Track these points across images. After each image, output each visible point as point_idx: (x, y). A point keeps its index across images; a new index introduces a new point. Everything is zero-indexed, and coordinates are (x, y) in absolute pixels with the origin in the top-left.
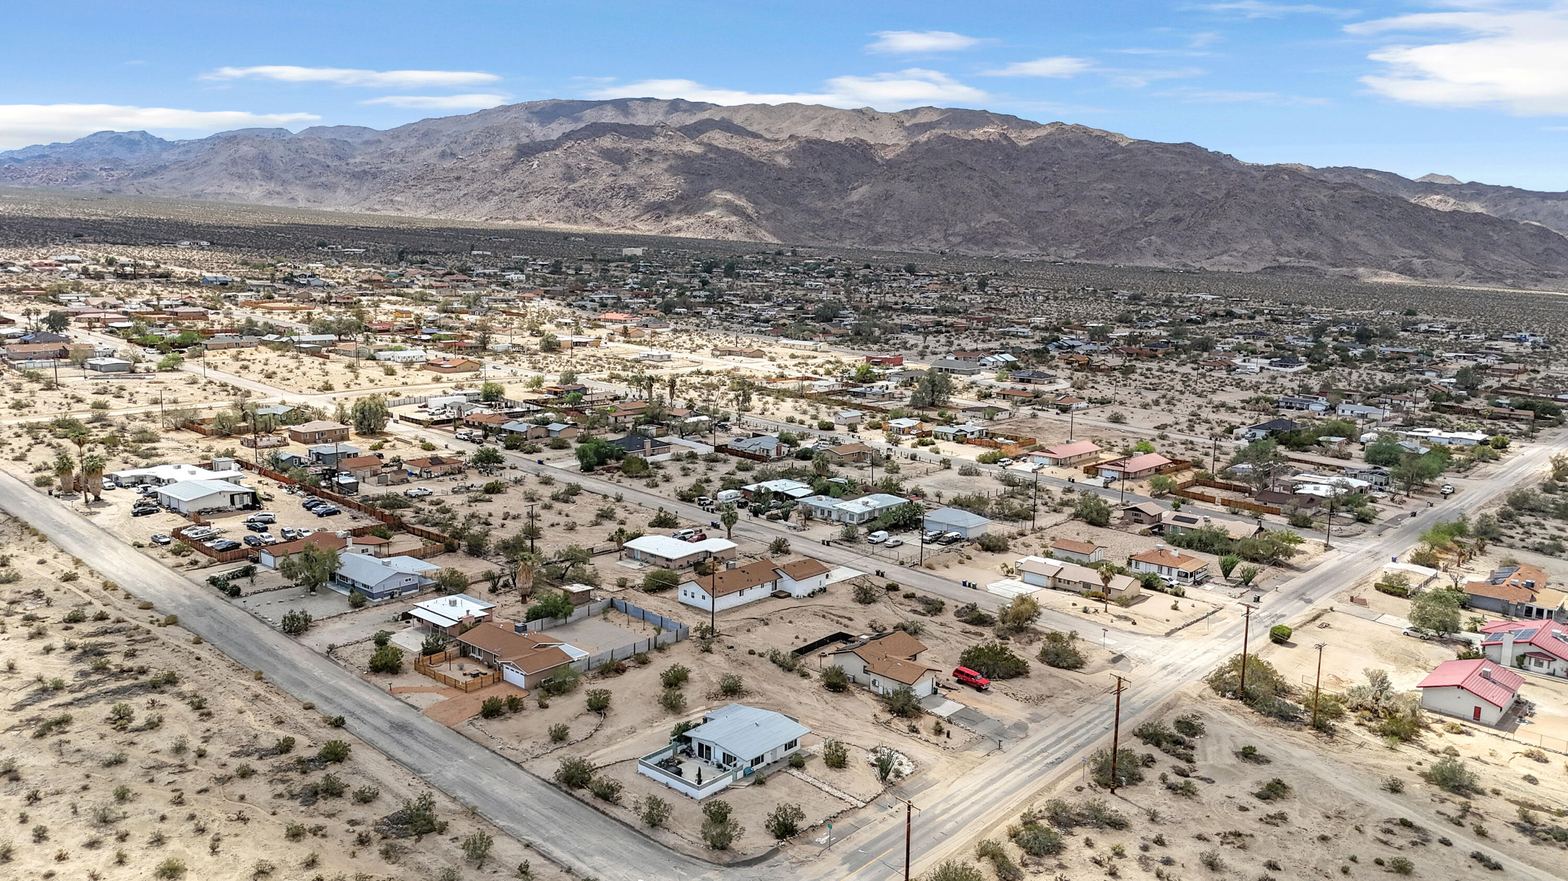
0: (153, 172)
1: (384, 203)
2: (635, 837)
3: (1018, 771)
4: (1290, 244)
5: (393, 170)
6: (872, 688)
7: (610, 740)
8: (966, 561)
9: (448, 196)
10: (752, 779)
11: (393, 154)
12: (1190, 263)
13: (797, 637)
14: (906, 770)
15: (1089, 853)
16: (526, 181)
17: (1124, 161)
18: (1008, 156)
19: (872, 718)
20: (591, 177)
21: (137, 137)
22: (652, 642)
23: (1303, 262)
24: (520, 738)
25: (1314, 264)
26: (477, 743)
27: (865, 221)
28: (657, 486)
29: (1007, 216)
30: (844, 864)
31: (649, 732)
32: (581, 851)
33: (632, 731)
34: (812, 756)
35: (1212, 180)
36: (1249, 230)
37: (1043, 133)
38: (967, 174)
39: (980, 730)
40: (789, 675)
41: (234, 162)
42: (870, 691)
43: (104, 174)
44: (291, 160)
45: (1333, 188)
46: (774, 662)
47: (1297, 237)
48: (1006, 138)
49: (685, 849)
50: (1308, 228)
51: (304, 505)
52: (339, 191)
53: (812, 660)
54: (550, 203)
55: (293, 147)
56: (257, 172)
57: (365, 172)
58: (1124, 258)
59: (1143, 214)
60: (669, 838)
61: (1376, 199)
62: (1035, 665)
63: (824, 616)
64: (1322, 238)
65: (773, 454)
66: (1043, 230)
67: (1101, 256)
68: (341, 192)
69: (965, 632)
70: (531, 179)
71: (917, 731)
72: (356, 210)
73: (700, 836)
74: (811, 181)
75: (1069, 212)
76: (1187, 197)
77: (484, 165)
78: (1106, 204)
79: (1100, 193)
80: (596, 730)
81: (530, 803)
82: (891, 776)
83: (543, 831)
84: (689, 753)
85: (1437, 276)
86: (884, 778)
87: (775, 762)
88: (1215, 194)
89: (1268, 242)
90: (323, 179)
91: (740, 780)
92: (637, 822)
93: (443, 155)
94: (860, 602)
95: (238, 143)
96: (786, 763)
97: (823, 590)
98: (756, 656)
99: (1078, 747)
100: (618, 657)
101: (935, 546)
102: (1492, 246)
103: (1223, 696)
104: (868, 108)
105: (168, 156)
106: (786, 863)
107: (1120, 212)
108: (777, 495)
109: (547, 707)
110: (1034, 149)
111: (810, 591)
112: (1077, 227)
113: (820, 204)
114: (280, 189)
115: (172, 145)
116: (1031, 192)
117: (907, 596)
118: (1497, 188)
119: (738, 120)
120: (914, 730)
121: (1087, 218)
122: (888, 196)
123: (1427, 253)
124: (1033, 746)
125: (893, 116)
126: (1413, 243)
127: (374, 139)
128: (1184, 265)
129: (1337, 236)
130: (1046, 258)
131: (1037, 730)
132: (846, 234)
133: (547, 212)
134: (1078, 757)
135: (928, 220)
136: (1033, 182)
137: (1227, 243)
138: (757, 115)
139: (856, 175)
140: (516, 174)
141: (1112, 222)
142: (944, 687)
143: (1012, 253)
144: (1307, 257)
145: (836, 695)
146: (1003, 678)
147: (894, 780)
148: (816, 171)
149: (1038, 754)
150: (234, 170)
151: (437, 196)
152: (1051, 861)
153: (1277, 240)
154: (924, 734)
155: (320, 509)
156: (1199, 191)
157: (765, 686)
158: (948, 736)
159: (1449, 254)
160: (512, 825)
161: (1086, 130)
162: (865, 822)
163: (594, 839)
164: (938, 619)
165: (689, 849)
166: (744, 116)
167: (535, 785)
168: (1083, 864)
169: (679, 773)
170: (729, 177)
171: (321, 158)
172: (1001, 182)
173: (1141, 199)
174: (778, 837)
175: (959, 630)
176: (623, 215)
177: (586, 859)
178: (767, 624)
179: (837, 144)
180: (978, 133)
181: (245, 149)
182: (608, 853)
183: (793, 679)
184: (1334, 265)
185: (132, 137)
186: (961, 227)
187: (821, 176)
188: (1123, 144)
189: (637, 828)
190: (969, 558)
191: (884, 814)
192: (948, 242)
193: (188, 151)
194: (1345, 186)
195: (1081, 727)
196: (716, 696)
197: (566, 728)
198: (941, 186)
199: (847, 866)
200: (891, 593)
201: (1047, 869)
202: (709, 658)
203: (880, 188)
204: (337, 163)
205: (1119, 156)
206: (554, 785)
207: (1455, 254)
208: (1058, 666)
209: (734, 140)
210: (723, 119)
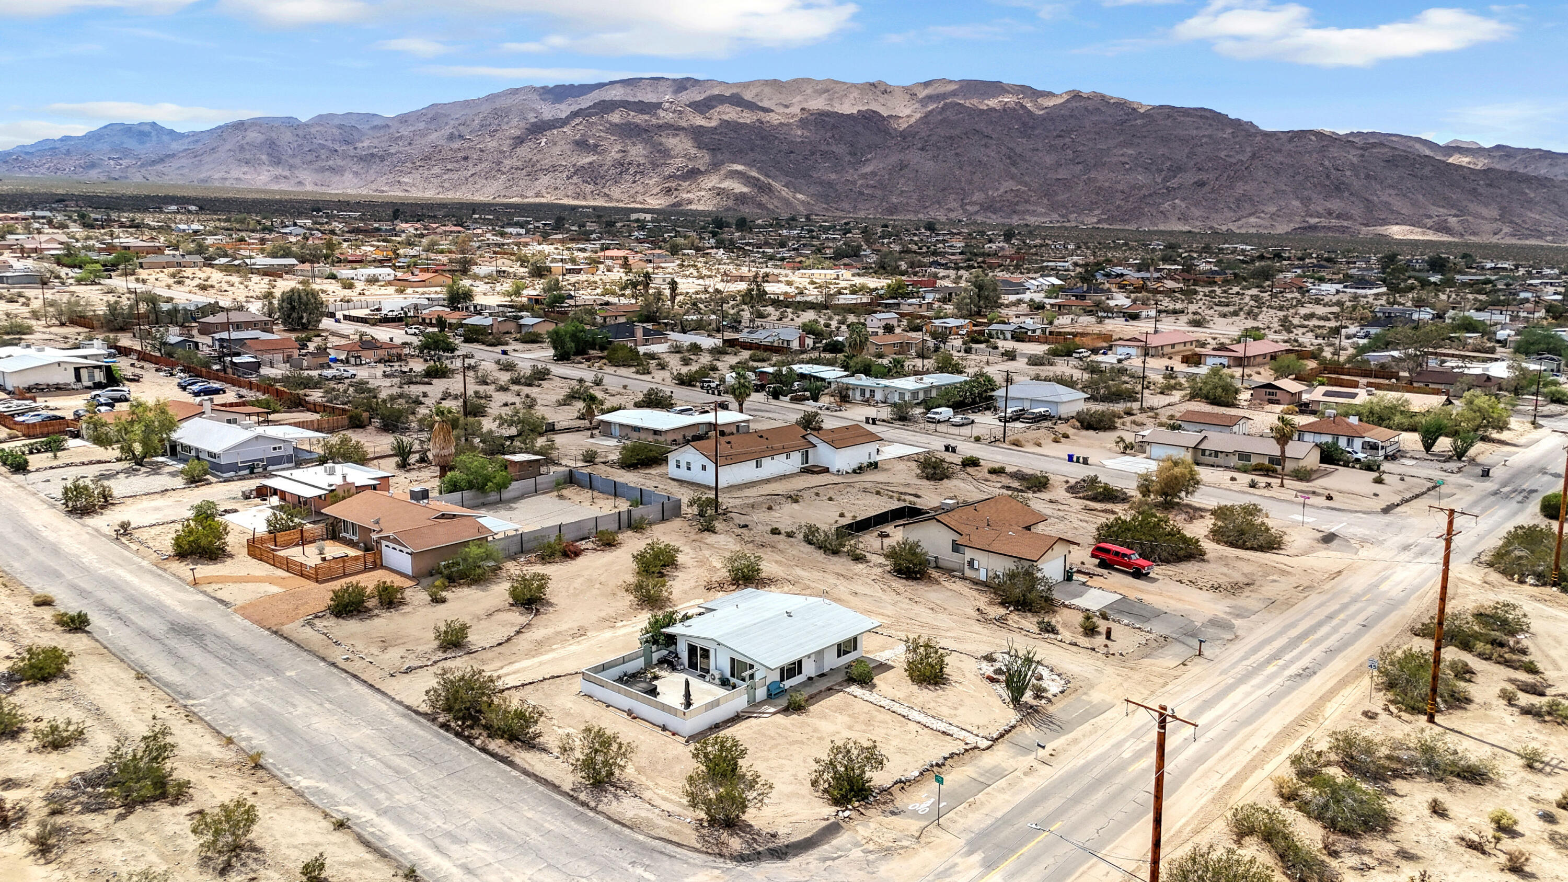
0: (162, 160)
1: (391, 184)
2: (559, 805)
3: (1244, 689)
4: (1319, 205)
5: (401, 153)
6: (968, 573)
7: (540, 646)
8: (1063, 440)
9: (456, 176)
10: (783, 702)
11: (401, 138)
12: (1216, 226)
13: (842, 515)
14: (1052, 686)
15: (1444, 829)
16: (534, 159)
17: (1144, 126)
18: (1024, 124)
19: (975, 614)
20: (599, 154)
21: (148, 128)
22: (624, 517)
23: (1334, 222)
24: (385, 644)
25: (1345, 224)
26: (309, 651)
27: (880, 192)
28: (649, 373)
29: (1026, 184)
30: (970, 853)
31: (608, 634)
32: (449, 835)
33: (581, 632)
34: (883, 667)
35: (1236, 143)
36: (1276, 192)
37: (1060, 101)
38: (983, 142)
39: (1158, 628)
40: (835, 559)
41: (242, 148)
42: (964, 578)
43: (112, 162)
44: (299, 146)
45: (1362, 148)
46: (810, 543)
47: (1326, 198)
48: (1023, 107)
49: (655, 826)
50: (1338, 188)
51: (179, 384)
52: (346, 174)
53: (870, 541)
54: (558, 181)
55: (301, 133)
56: (264, 157)
57: (372, 155)
58: (1147, 222)
59: (1165, 180)
60: (627, 807)
61: (1407, 158)
62: (1208, 546)
63: (878, 493)
64: (1353, 199)
65: (795, 345)
66: (1062, 197)
67: (1123, 221)
68: (348, 176)
69: (1088, 509)
70: (539, 157)
71: (1054, 631)
72: (364, 192)
73: (685, 801)
74: (823, 154)
75: (1089, 179)
76: (1210, 160)
77: (492, 144)
78: (1127, 170)
79: (1121, 159)
80: (518, 632)
81: (370, 745)
82: (1028, 697)
83: (381, 796)
84: (670, 663)
85: (1474, 234)
86: (1016, 700)
87: (822, 675)
88: (1240, 157)
89: (1296, 203)
90: (331, 163)
91: (762, 703)
92: (566, 777)
93: (451, 137)
94: (928, 478)
95: (246, 130)
96: (840, 678)
97: (874, 466)
98: (782, 537)
99: (1331, 653)
100: (568, 537)
101: (1018, 425)
102: (1529, 203)
103: (1521, 582)
104: (880, 82)
105: (175, 146)
106: (857, 853)
107: (1141, 178)
108: (802, 376)
109: (443, 601)
110: (1052, 116)
111: (855, 465)
112: (1098, 194)
113: (833, 176)
114: (287, 173)
115: (182, 136)
116: (1049, 160)
117: (993, 471)
118: (1527, 151)
119: (748, 96)
120: (1049, 629)
121: (1107, 184)
122: (902, 166)
123: (1462, 212)
124: (1255, 650)
125: (906, 89)
126: (1449, 203)
127: (382, 126)
128: (1210, 228)
129: (1367, 196)
130: (1067, 225)
131: (1251, 630)
132: (860, 206)
133: (556, 188)
134: (1339, 666)
135: (943, 190)
136: (1052, 148)
137: (1254, 205)
138: (767, 90)
139: (869, 147)
140: (524, 151)
141: (1133, 187)
142: (1079, 572)
143: (1032, 220)
144: (1338, 217)
145: (910, 583)
146: (1167, 562)
147: (1034, 702)
148: (828, 144)
149: (1268, 661)
150: (241, 156)
151: (446, 177)
152: (1381, 846)
153: (1306, 201)
154: (1066, 635)
155: (195, 388)
156: (1222, 154)
157: (799, 571)
158: (1108, 637)
159: (1484, 212)
160: (323, 785)
161: (1103, 98)
162: (997, 774)
163: (478, 811)
164: (1045, 495)
165: (663, 826)
166: (754, 92)
167: (391, 715)
168: (1446, 849)
169: (653, 692)
170: (741, 151)
171: (329, 144)
172: (1019, 150)
173: (1163, 163)
174: (836, 802)
175: (1079, 507)
176: (632, 192)
177: (455, 850)
178: (796, 501)
179: (850, 116)
180: (993, 103)
181: (253, 136)
182: (501, 836)
183: (840, 564)
184: (1367, 225)
185: (142, 128)
186: (978, 196)
187: (834, 148)
188: (1142, 111)
189: (567, 787)
190: (1066, 436)
191: (1030, 760)
192: (965, 211)
193: (197, 141)
194: (1374, 145)
195: (1320, 624)
196: (721, 586)
197: (464, 628)
198: (957, 154)
199: (977, 857)
200: (969, 469)
201: (1381, 862)
202: (710, 538)
203: (894, 159)
204: (344, 148)
205: (1139, 122)
206: (425, 715)
207: (1493, 212)
208: (1244, 547)
209: (744, 114)
210: (733, 95)
